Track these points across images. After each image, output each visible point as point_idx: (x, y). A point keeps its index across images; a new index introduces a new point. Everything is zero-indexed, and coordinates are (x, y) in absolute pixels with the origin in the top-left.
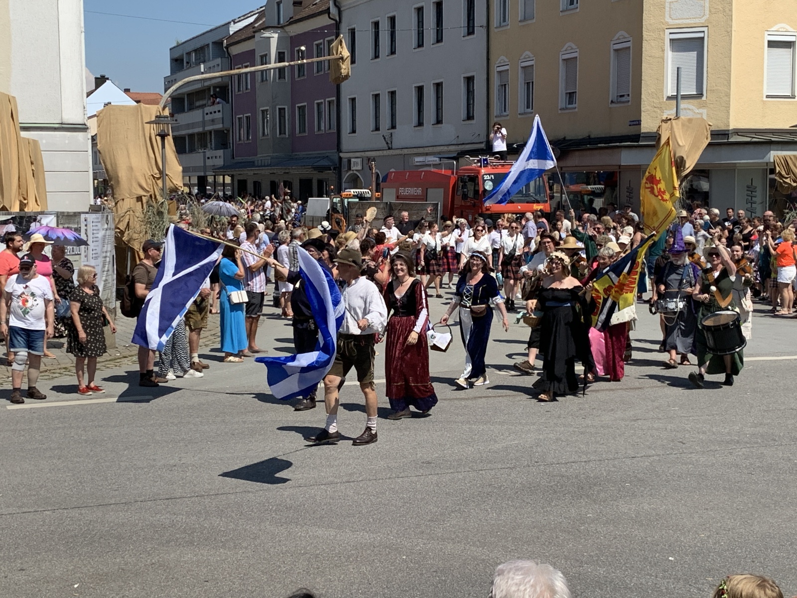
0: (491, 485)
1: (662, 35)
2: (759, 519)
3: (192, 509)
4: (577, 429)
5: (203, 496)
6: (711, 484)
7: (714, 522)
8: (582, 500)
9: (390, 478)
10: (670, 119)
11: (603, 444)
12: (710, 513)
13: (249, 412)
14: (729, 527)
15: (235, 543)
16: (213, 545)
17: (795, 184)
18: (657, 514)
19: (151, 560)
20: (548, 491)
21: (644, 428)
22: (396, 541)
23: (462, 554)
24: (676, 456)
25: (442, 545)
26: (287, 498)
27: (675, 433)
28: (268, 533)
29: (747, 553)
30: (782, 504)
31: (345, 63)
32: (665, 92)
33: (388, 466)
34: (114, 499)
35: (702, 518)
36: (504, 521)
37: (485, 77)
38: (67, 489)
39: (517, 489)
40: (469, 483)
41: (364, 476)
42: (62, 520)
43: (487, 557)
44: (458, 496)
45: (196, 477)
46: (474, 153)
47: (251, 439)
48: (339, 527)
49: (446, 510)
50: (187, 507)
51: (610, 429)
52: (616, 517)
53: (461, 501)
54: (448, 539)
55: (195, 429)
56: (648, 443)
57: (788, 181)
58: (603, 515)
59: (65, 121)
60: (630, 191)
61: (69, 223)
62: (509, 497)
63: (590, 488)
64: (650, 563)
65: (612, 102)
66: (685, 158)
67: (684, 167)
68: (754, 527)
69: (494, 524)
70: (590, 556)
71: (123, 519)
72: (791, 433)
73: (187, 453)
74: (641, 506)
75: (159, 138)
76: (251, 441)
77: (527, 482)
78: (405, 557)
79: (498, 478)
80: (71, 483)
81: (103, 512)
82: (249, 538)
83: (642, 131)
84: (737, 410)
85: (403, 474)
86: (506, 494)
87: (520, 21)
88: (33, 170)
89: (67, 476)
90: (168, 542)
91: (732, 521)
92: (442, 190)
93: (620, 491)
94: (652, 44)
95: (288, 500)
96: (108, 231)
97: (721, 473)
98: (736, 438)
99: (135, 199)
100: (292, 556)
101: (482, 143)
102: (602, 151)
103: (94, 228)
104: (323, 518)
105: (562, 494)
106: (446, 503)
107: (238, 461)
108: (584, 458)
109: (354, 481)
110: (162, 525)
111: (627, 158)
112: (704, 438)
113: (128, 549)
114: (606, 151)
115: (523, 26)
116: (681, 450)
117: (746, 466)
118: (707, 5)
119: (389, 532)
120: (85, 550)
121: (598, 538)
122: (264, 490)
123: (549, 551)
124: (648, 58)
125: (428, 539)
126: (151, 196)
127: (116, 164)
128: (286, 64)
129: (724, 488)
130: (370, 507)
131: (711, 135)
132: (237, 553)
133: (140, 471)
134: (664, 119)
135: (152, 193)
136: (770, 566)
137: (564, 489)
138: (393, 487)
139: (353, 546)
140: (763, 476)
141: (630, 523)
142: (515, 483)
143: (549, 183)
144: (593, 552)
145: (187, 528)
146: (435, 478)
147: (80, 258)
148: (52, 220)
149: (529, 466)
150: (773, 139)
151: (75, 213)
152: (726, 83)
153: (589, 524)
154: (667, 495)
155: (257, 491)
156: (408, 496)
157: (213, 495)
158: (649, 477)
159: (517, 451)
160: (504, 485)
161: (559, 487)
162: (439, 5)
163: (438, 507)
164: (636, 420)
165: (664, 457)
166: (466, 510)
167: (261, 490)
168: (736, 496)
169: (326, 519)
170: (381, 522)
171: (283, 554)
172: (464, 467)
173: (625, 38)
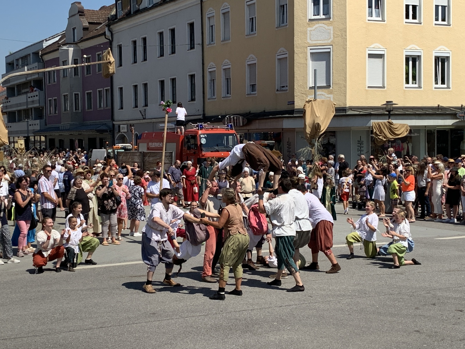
0: (192, 326)
1: (306, 50)
4: (248, 290)
5: (7, 339)
6: (326, 322)
7: (326, 345)
8: (247, 334)
9: (128, 324)
10: (311, 101)
11: (263, 298)
12: (323, 339)
13: (43, 285)
17: (385, 140)
18: (292, 341)
20: (227, 329)
24: (306, 305)
30: (367, 333)
31: (112, 65)
32: (308, 84)
33: (128, 317)
35: (319, 343)
37: (202, 74)
39: (207, 328)
40: (178, 325)
41: (112, 323)
44: (170, 335)
45: (3, 327)
46: (194, 121)
47: (42, 302)
49: (162, 343)
52: (267, 344)
53: (172, 337)
55: (6, 297)
56: (290, 298)
57: (381, 137)
58: (259, 343)
60: (289, 144)
62: (202, 334)
63: (253, 326)
65: (277, 90)
66: (320, 124)
67: (320, 130)
72: (376, 289)
74: (283, 336)
76: (42, 303)
77: (214, 324)
79: (196, 322)
83: (295, 108)
84: (345, 276)
85: (137, 321)
87: (222, 41)
91: (337, 344)
92: (175, 144)
93: (270, 327)
94: (300, 56)
95: (61, 340)
97: (332, 315)
98: (343, 293)
101: (200, 115)
102: (272, 120)
105: (235, 331)
106: (163, 339)
107: (32, 317)
108: (251, 308)
109: (105, 327)
111: (287, 124)
112: (324, 293)
114: (274, 120)
115: (224, 44)
116: (309, 301)
117: (348, 310)
118: (332, 32)
122: (46, 334)
124: (297, 64)
128: (75, 66)
129: (333, 324)
130: (114, 343)
131: (336, 110)
134: (308, 100)
137: (237, 327)
138: (130, 330)
140: (357, 316)
142: (207, 325)
143: (240, 139)
146: (157, 323)
149: (217, 314)
150: (372, 113)
152: (343, 78)
154: (299, 329)
155: (42, 335)
156: (139, 335)
157: (13, 338)
158: (289, 318)
159: (210, 304)
160: (200, 326)
161: (234, 326)
162: (173, 31)
163: (157, 342)
164: (285, 283)
165: (299, 305)
166: (175, 343)
167: (44, 335)
168: (340, 329)
172: (176, 316)
173: (284, 52)
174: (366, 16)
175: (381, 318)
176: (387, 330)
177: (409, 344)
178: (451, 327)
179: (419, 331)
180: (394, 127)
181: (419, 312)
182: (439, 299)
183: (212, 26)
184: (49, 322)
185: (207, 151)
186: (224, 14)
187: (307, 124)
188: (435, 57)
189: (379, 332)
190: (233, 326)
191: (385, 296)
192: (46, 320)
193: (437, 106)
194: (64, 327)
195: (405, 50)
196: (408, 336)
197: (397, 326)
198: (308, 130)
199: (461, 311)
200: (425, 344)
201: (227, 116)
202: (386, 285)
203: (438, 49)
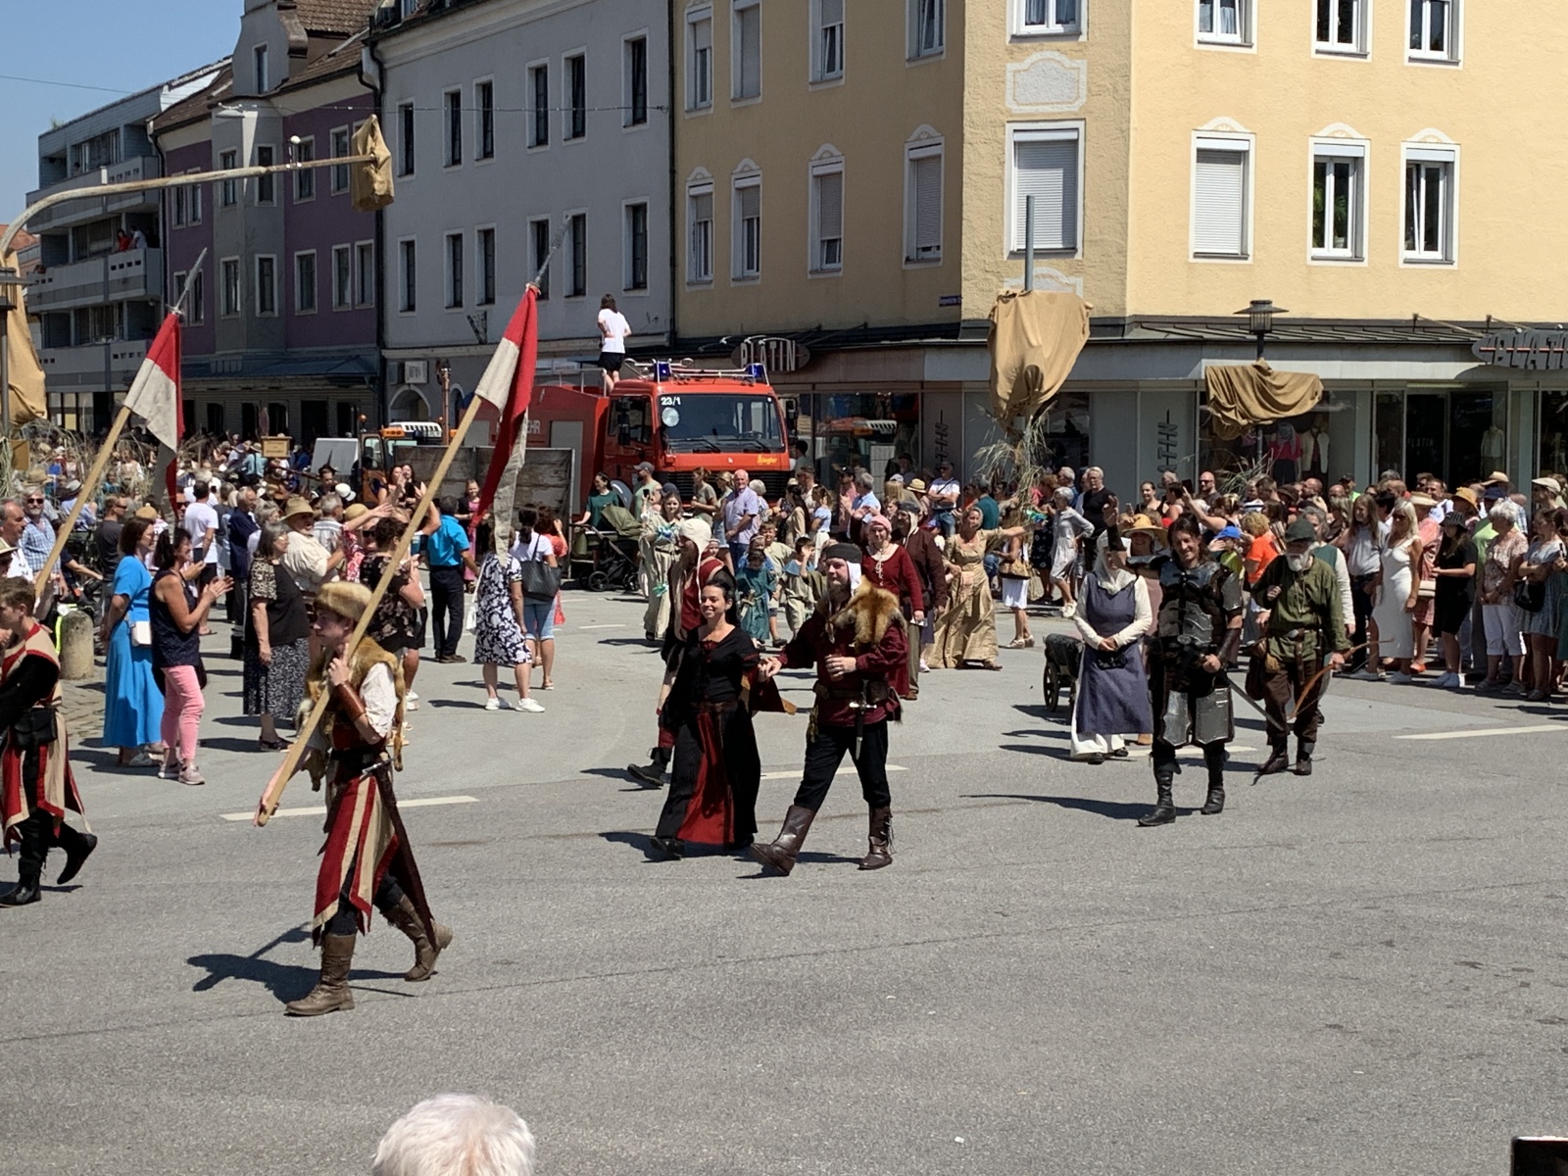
0: (627, 1003)
1: (1000, 135)
2: (1132, 1058)
3: (11, 1064)
4: (805, 891)
5: (37, 1037)
6: (1049, 994)
7: (1048, 1068)
8: (801, 1030)
9: (425, 995)
10: (1014, 295)
11: (853, 919)
12: (1043, 1049)
13: (154, 867)
14: (1076, 1076)
15: (91, 1132)
16: (45, 1138)
17: (1244, 422)
18: (942, 1054)
20: (737, 1014)
21: (933, 886)
23: (552, 1143)
24: (987, 941)
26: (210, 1039)
27: (990, 895)
28: (162, 1111)
29: (1104, 1126)
30: (1178, 1030)
31: (381, 171)
32: (1005, 243)
35: (1026, 1059)
36: (644, 1076)
37: (667, 205)
39: (676, 1011)
40: (583, 1001)
43: (602, 1148)
44: (557, 1029)
45: (26, 1001)
46: (643, 353)
47: (150, 922)
48: (312, 1096)
49: (532, 1055)
51: (870, 891)
52: (862, 1060)
53: (564, 1037)
56: (938, 917)
57: (1231, 415)
58: (837, 1057)
60: (941, 431)
62: (660, 1028)
63: (819, 1005)
64: (918, 1149)
65: (908, 260)
66: (1042, 369)
67: (1041, 388)
68: (1122, 1076)
69: (623, 1082)
70: (804, 1138)
72: (1209, 893)
73: (13, 952)
74: (912, 1037)
76: (149, 926)
77: (697, 996)
79: (641, 990)
82: (122, 1123)
83: (963, 317)
84: (1113, 850)
85: (451, 986)
87: (733, 100)
91: (1083, 1064)
92: (581, 424)
93: (875, 1009)
94: (982, 151)
95: (212, 1043)
97: (1069, 972)
98: (1106, 905)
100: (207, 1155)
101: (660, 334)
102: (890, 354)
104: (279, 1077)
105: (763, 1019)
106: (534, 1043)
107: (117, 967)
108: (814, 947)
111: (937, 367)
112: (1044, 905)
114: (897, 354)
115: (739, 108)
116: (999, 929)
117: (1119, 957)
118: (1083, 78)
121: (823, 1104)
122: (164, 1024)
124: (974, 177)
128: (263, 169)
129: (1074, 1003)
130: (379, 1055)
131: (1091, 326)
132: (92, 1153)
134: (1004, 294)
136: (1146, 1150)
137: (769, 1007)
138: (429, 1012)
139: (335, 1132)
140: (1149, 977)
141: (888, 1072)
142: (674, 999)
143: (788, 413)
144: (811, 1130)
146: (518, 992)
149: (705, 966)
150: (1206, 336)
152: (1119, 227)
153: (809, 1077)
154: (963, 1017)
155: (149, 1026)
156: (459, 1029)
157: (57, 1036)
158: (932, 982)
159: (685, 936)
160: (652, 1004)
161: (760, 1005)
162: (577, 64)
163: (516, 1051)
164: (922, 871)
165: (966, 942)
166: (572, 1056)
167: (158, 1025)
168: (1093, 1016)
169: (286, 1080)
170: (399, 1083)
171: (188, 1152)
172: (577, 970)
173: (931, 137)
174: (1192, 27)
175: (1224, 983)
176: (1240, 1022)
177: (1309, 1066)
178: (1441, 1017)
179: (1340, 1027)
180: (1274, 383)
181: (1343, 966)
182: (1404, 927)
183: (703, 51)
184: (173, 986)
185: (682, 449)
186: (741, 12)
187: (1000, 367)
188: (1409, 162)
189: (1214, 1029)
190: (756, 1003)
191: (1236, 915)
192: (163, 978)
193: (1411, 317)
194: (220, 1002)
195: (1312, 140)
196: (1306, 1041)
197: (1272, 1011)
198: (1004, 389)
199: (1473, 965)
200: (1360, 1066)
201: (748, 340)
202: (1239, 880)
203: (1417, 137)
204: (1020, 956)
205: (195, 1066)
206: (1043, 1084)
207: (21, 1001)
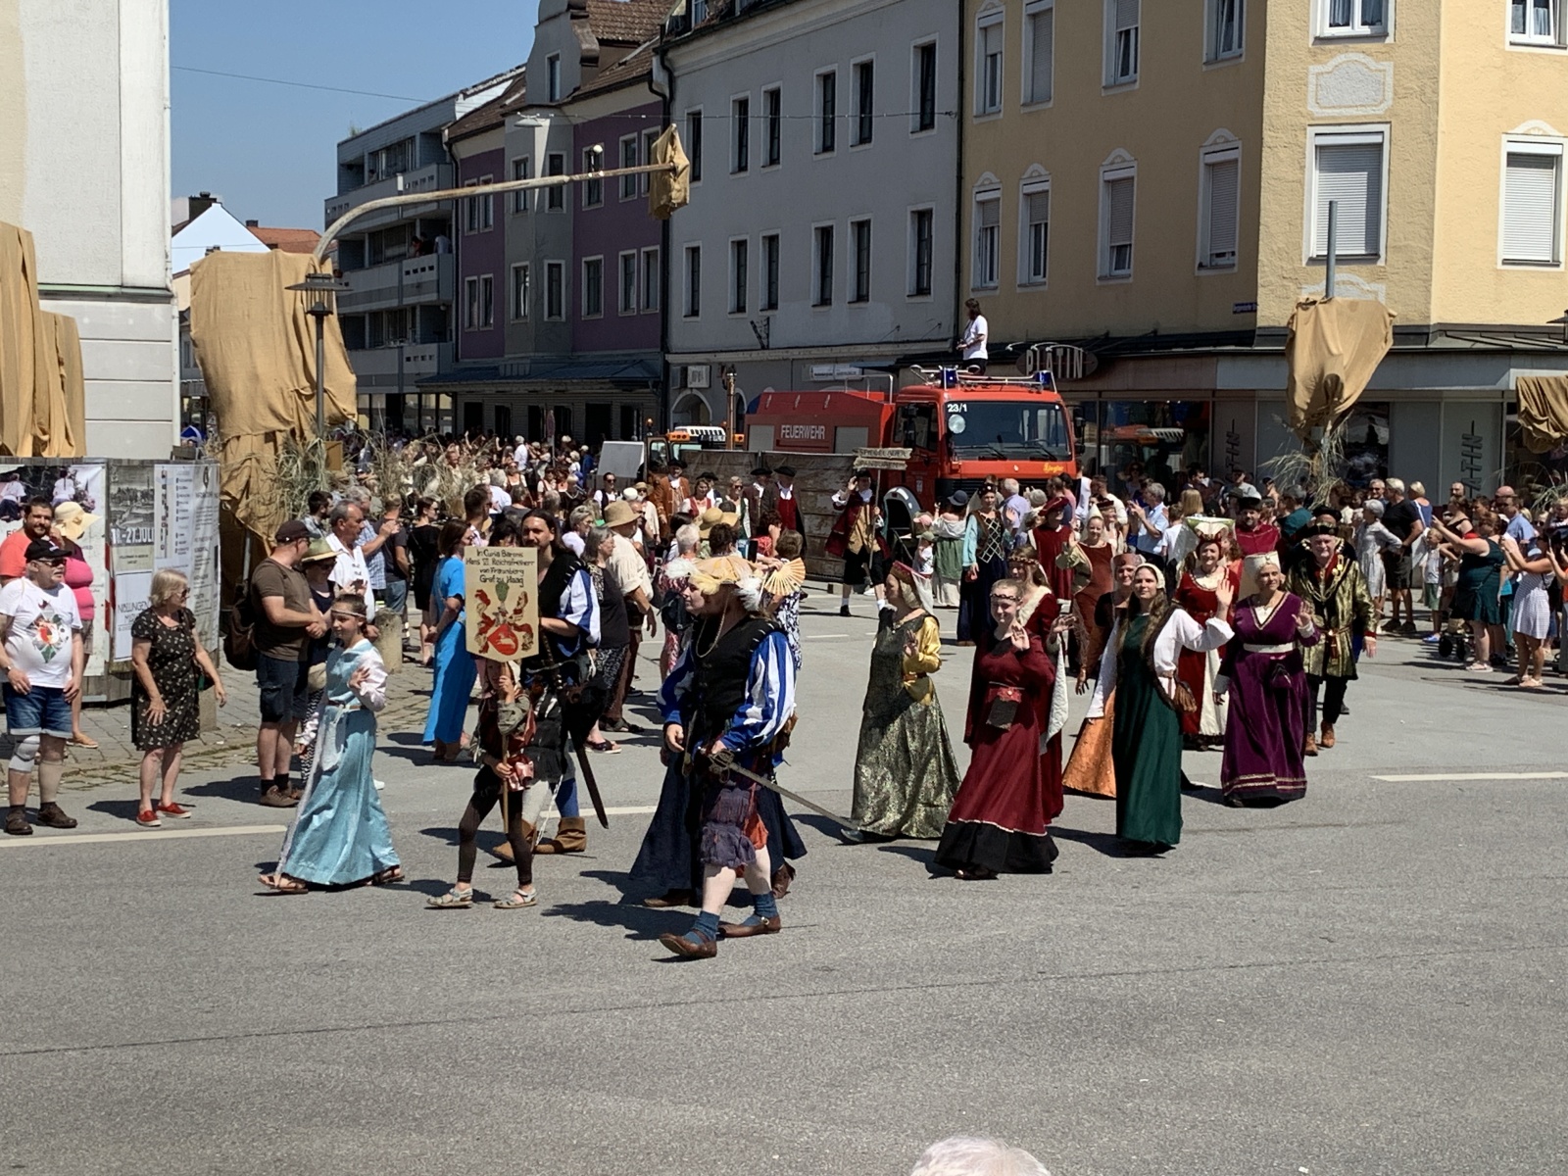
0: (951, 1015)
1: (1301, 138)
2: (1476, 1093)
3: (359, 1052)
4: (1121, 909)
5: (381, 1026)
6: (1385, 1024)
7: (1389, 1099)
8: (1129, 1051)
9: (750, 998)
10: (1314, 302)
11: (1173, 938)
12: (1383, 1080)
14: (1419, 1109)
15: (441, 1122)
17: (1557, 435)
18: (1276, 1080)
19: (274, 1154)
20: (1063, 1031)
21: (1253, 908)
22: (761, 1124)
24: (1315, 966)
25: (851, 1134)
26: (546, 1034)
27: (1314, 920)
28: (507, 1104)
29: (1453, 1161)
30: (1523, 1066)
31: (680, 179)
32: (1304, 249)
33: (747, 974)
34: (203, 1030)
35: (1366, 1090)
36: (975, 1090)
37: (955, 211)
38: (112, 1006)
39: (1001, 1025)
40: (906, 1011)
41: (701, 993)
42: (100, 1068)
44: (883, 1038)
45: (368, 989)
46: (929, 360)
48: (649, 1094)
49: (861, 1064)
50: (348, 1048)
51: (1187, 910)
52: (1196, 1084)
53: (891, 1047)
54: (863, 1122)
56: (1261, 940)
57: (1543, 427)
58: (1170, 1080)
59: (129, 281)
60: (1234, 440)
61: (131, 482)
62: (987, 1042)
63: (1146, 1026)
65: (1201, 266)
66: (1342, 378)
67: (1340, 397)
68: (1467, 1111)
69: (955, 1095)
70: (1144, 1161)
71: (223, 1069)
72: (1544, 924)
73: (350, 941)
74: (1246, 1063)
75: (311, 319)
77: (1021, 1012)
78: (776, 1157)
79: (963, 1003)
80: (120, 995)
81: (182, 1054)
82: (469, 1114)
83: (1260, 323)
84: (1439, 877)
85: (776, 990)
86: (978, 1036)
87: (1024, 105)
88: (62, 376)
89: (112, 982)
90: (308, 1118)
91: (1426, 1097)
92: (867, 429)
93: (1204, 1032)
94: (1281, 155)
95: (549, 1038)
96: (206, 499)
97: (1404, 1001)
98: (1436, 933)
99: (263, 437)
100: (553, 1149)
101: (946, 340)
102: (1179, 362)
103: (180, 492)
104: (616, 1075)
105: (1090, 1038)
106: (861, 1051)
107: (451, 959)
108: (1135, 966)
109: (679, 1003)
110: (298, 1082)
111: (1230, 375)
112: (1372, 932)
113: (229, 1128)
114: (1188, 361)
115: (1029, 114)
116: (1326, 955)
117: (1454, 989)
118: (1390, 80)
119: (747, 1106)
120: (145, 1129)
121: (1160, 1127)
122: (501, 1017)
123: (1062, 1151)
124: (1272, 182)
125: (824, 1123)
126: (293, 432)
127: (225, 368)
128: (565, 178)
129: (1411, 1033)
130: (711, 1056)
131: (1394, 334)
132: (445, 1143)
133: (256, 974)
134: (1303, 301)
135: (295, 425)
137: (1095, 1026)
138: (756, 1016)
139: (675, 1132)
140: (1488, 1010)
141: (1223, 1097)
142: (998, 1013)
143: (1075, 421)
144: (1150, 1153)
145: (347, 1090)
146: (841, 999)
147: (152, 551)
148: (96, 475)
149: (1026, 980)
150: (1515, 345)
151: (142, 462)
152: (1423, 233)
153: (1142, 1099)
154: (1297, 1043)
155: (487, 1019)
156: (787, 1034)
157: (400, 1025)
158: (1261, 1007)
159: (1003, 949)
160: (976, 1018)
161: (1086, 1023)
162: (866, 70)
163: (845, 1058)
164: (1239, 892)
165: (1293, 967)
166: (900, 1066)
167: (495, 1018)
168: (1432, 1048)
169: (623, 1078)
170: (732, 1086)
171: (535, 1145)
172: (898, 980)
173: (1227, 141)
174: (1504, 28)
183: (994, 56)
184: (506, 980)
185: (968, 456)
186: (1034, 16)
187: (1297, 378)
190: (1082, 1021)
192: (495, 972)
194: (554, 998)
198: (1302, 398)
201: (1034, 347)
204: (1350, 984)
205: (535, 1060)
206: (1386, 1116)
207: (363, 989)
